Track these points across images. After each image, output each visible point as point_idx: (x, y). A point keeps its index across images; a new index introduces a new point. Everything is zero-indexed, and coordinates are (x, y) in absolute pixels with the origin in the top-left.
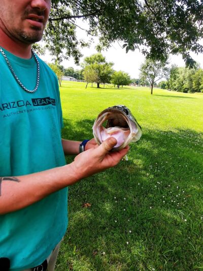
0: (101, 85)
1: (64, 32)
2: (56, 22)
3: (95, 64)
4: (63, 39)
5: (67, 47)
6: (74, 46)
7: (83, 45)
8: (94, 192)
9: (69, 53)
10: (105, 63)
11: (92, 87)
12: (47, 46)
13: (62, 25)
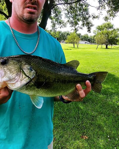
0: (109, 47)
1: (80, 10)
2: (75, 4)
3: (105, 31)
4: (80, 15)
5: (82, 20)
6: (87, 19)
7: (94, 17)
8: (92, 128)
9: (83, 25)
10: (113, 29)
11: (102, 48)
12: (68, 21)
13: (79, 5)
